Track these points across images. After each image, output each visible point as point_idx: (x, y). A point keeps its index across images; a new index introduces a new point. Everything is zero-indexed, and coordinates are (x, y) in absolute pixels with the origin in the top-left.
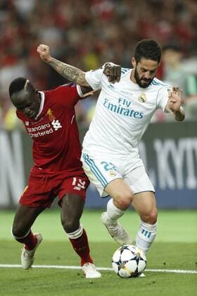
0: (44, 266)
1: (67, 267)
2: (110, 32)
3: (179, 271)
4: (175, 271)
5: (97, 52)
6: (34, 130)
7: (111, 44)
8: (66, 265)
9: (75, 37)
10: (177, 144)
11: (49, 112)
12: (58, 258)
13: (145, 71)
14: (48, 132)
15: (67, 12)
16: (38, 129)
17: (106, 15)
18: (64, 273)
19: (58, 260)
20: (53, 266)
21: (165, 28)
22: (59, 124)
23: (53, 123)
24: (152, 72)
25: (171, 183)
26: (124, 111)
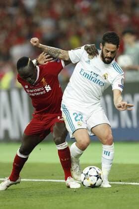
0: (43, 180)
1: (59, 181)
2: (88, 22)
3: (134, 184)
4: (132, 183)
5: (79, 35)
6: (31, 91)
7: (88, 29)
8: (57, 179)
9: (64, 25)
10: (133, 97)
11: (43, 80)
12: (53, 175)
13: (108, 51)
14: (42, 93)
15: (58, 8)
16: (34, 91)
17: (85, 10)
18: (57, 185)
19: (52, 176)
20: (49, 180)
21: (125, 18)
22: (50, 88)
23: (46, 87)
24: (112, 52)
25: (129, 124)
26: (93, 79)
